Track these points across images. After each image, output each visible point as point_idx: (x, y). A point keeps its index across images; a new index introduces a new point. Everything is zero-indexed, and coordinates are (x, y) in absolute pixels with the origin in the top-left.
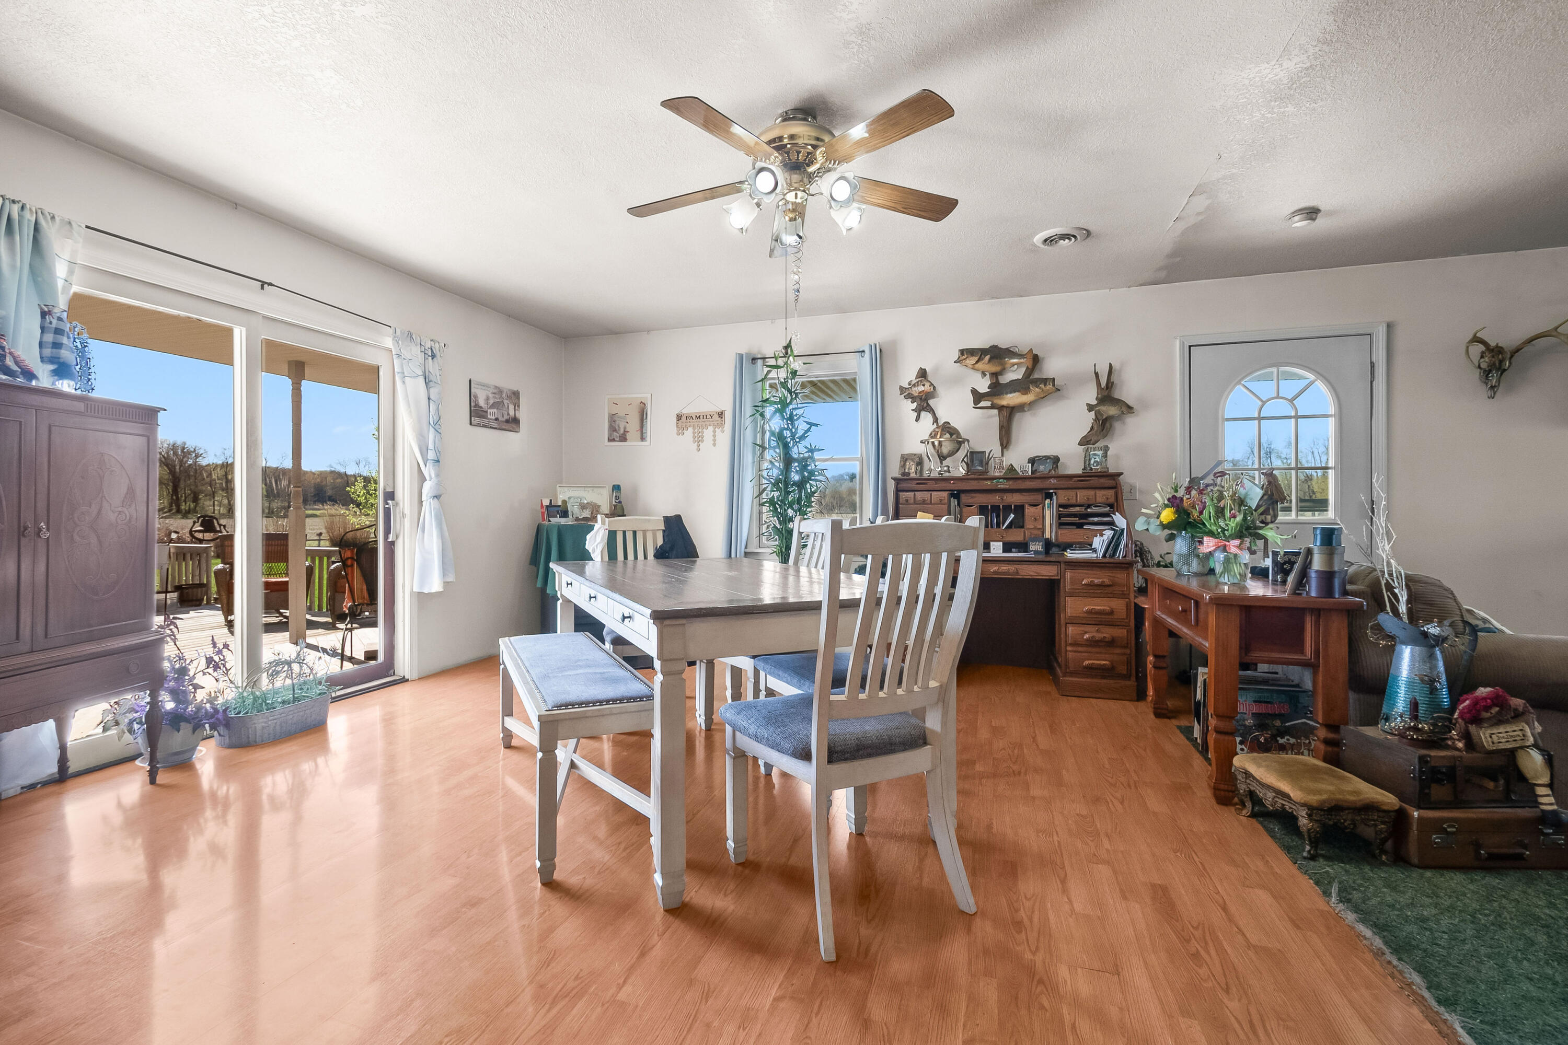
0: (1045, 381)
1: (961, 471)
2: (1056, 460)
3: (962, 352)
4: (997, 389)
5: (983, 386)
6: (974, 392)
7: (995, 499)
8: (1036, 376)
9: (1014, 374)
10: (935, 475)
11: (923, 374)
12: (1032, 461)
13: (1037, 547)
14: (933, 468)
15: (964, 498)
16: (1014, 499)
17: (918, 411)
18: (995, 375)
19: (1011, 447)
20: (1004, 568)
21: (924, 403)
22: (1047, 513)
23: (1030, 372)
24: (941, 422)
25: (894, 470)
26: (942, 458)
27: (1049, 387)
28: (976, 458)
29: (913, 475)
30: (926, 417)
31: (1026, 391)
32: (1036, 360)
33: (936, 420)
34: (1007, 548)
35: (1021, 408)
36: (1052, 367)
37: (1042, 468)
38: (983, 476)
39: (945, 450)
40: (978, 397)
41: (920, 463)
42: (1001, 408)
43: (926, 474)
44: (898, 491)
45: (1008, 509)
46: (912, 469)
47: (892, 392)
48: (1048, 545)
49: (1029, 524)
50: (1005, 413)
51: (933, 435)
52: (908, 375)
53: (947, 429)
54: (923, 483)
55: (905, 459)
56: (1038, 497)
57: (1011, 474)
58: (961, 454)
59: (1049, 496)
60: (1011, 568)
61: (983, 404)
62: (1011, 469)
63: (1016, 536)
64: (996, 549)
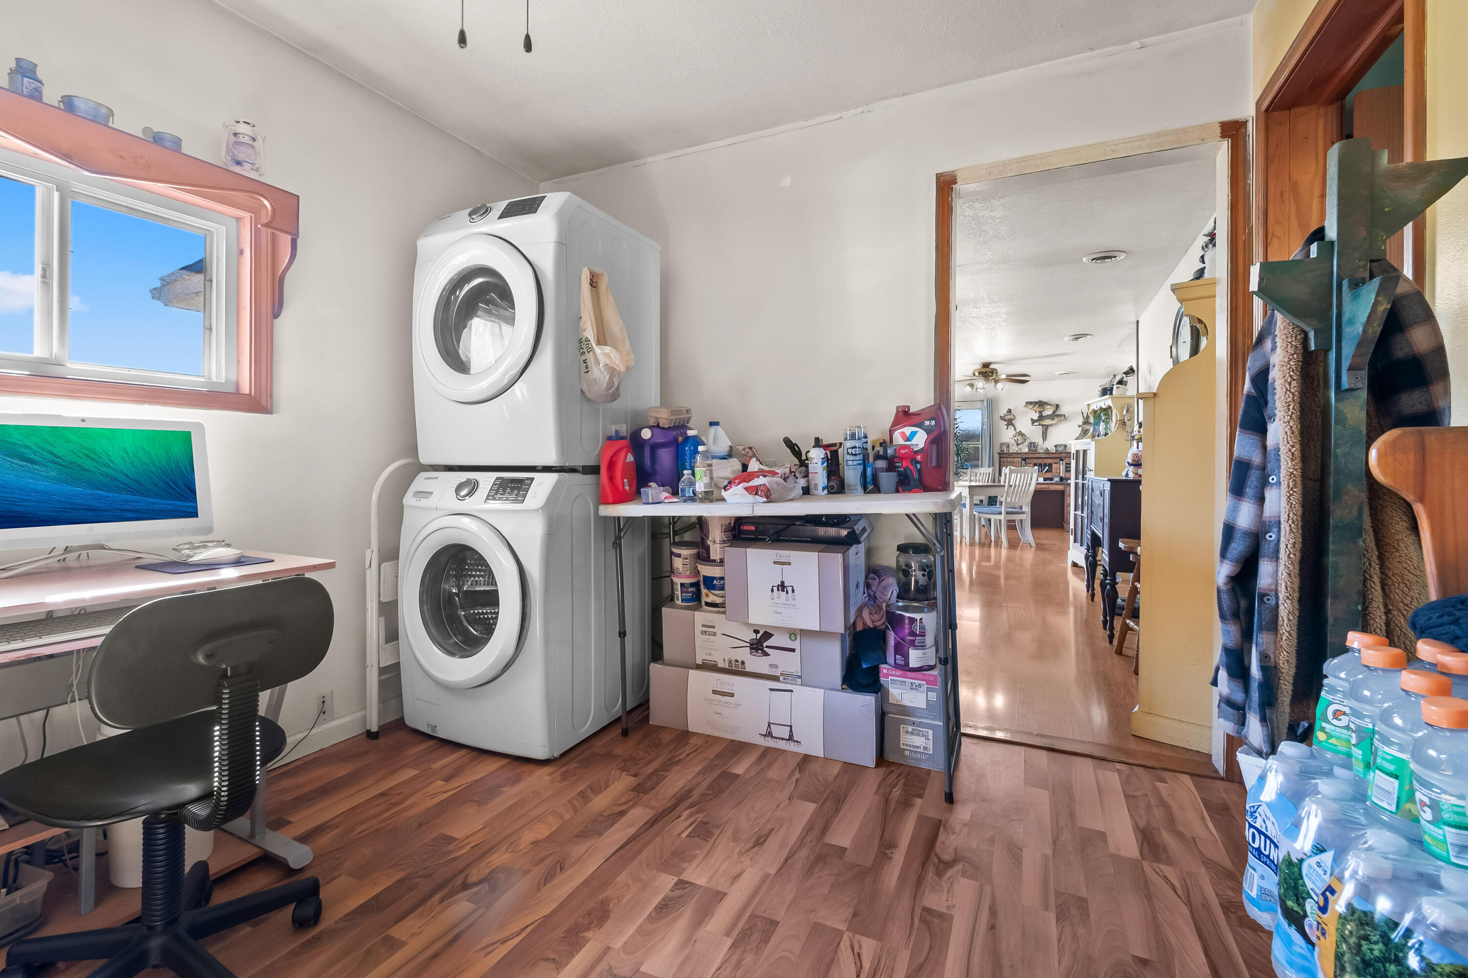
0: (1061, 416)
1: (1026, 450)
2: (1066, 446)
3: (1027, 403)
4: (1041, 418)
5: (1036, 416)
6: (1032, 419)
7: (1040, 461)
8: (1057, 413)
9: (1048, 411)
10: (1015, 452)
11: (1010, 411)
12: (1056, 446)
13: (1057, 479)
14: (1014, 449)
15: (1027, 461)
16: (1049, 461)
17: (1008, 425)
18: (1040, 412)
19: (1047, 440)
20: (1044, 486)
21: (1010, 423)
22: (1061, 466)
23: (1054, 412)
24: (1018, 431)
25: (997, 450)
26: (1018, 445)
27: (1063, 418)
28: (1033, 445)
29: (1005, 451)
30: (1011, 428)
31: (1053, 419)
32: (1057, 406)
33: (1015, 429)
34: (1045, 479)
35: (1051, 425)
36: (1063, 410)
37: (1060, 449)
38: (1035, 452)
39: (1020, 442)
40: (1033, 421)
41: (1008, 446)
42: (1043, 425)
43: (1011, 451)
44: (1000, 458)
45: (1045, 465)
46: (1005, 449)
47: (996, 417)
48: (1062, 479)
49: (1054, 470)
50: (1044, 427)
51: (1015, 436)
52: (1003, 412)
53: (1020, 433)
54: (1010, 455)
55: (1002, 445)
56: (1058, 460)
57: (1047, 451)
58: (1027, 443)
59: (1062, 460)
60: (1046, 486)
61: (1035, 424)
62: (1047, 449)
63: (1049, 475)
64: (1041, 480)
